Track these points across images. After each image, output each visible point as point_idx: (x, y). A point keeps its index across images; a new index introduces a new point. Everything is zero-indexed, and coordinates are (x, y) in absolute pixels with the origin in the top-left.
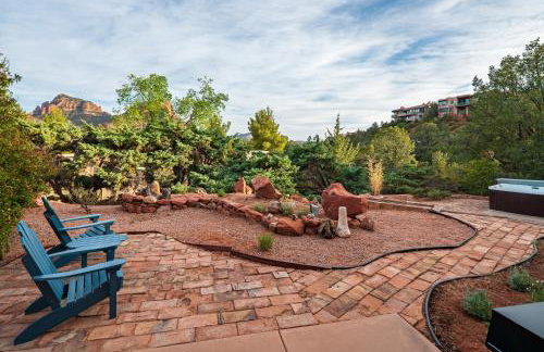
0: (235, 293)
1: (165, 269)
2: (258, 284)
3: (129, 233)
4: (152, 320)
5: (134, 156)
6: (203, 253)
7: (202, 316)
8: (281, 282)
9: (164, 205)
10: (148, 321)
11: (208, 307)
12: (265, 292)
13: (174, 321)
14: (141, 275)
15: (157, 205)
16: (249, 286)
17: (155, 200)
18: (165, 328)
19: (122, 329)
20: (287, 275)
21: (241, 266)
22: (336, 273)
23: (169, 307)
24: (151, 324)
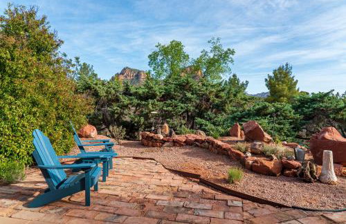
0: (183, 209)
1: (142, 183)
2: (208, 206)
3: (134, 158)
4: (111, 213)
5: (152, 104)
6: (177, 177)
7: (146, 219)
8: (231, 209)
9: (168, 141)
10: (107, 212)
11: (154, 214)
12: (211, 214)
13: (125, 217)
14: (123, 184)
15: (163, 142)
16: (199, 206)
17: (162, 137)
18: (115, 220)
19: (89, 214)
20: (240, 204)
21: (203, 191)
22: (294, 211)
23: (127, 208)
24: (108, 215)
